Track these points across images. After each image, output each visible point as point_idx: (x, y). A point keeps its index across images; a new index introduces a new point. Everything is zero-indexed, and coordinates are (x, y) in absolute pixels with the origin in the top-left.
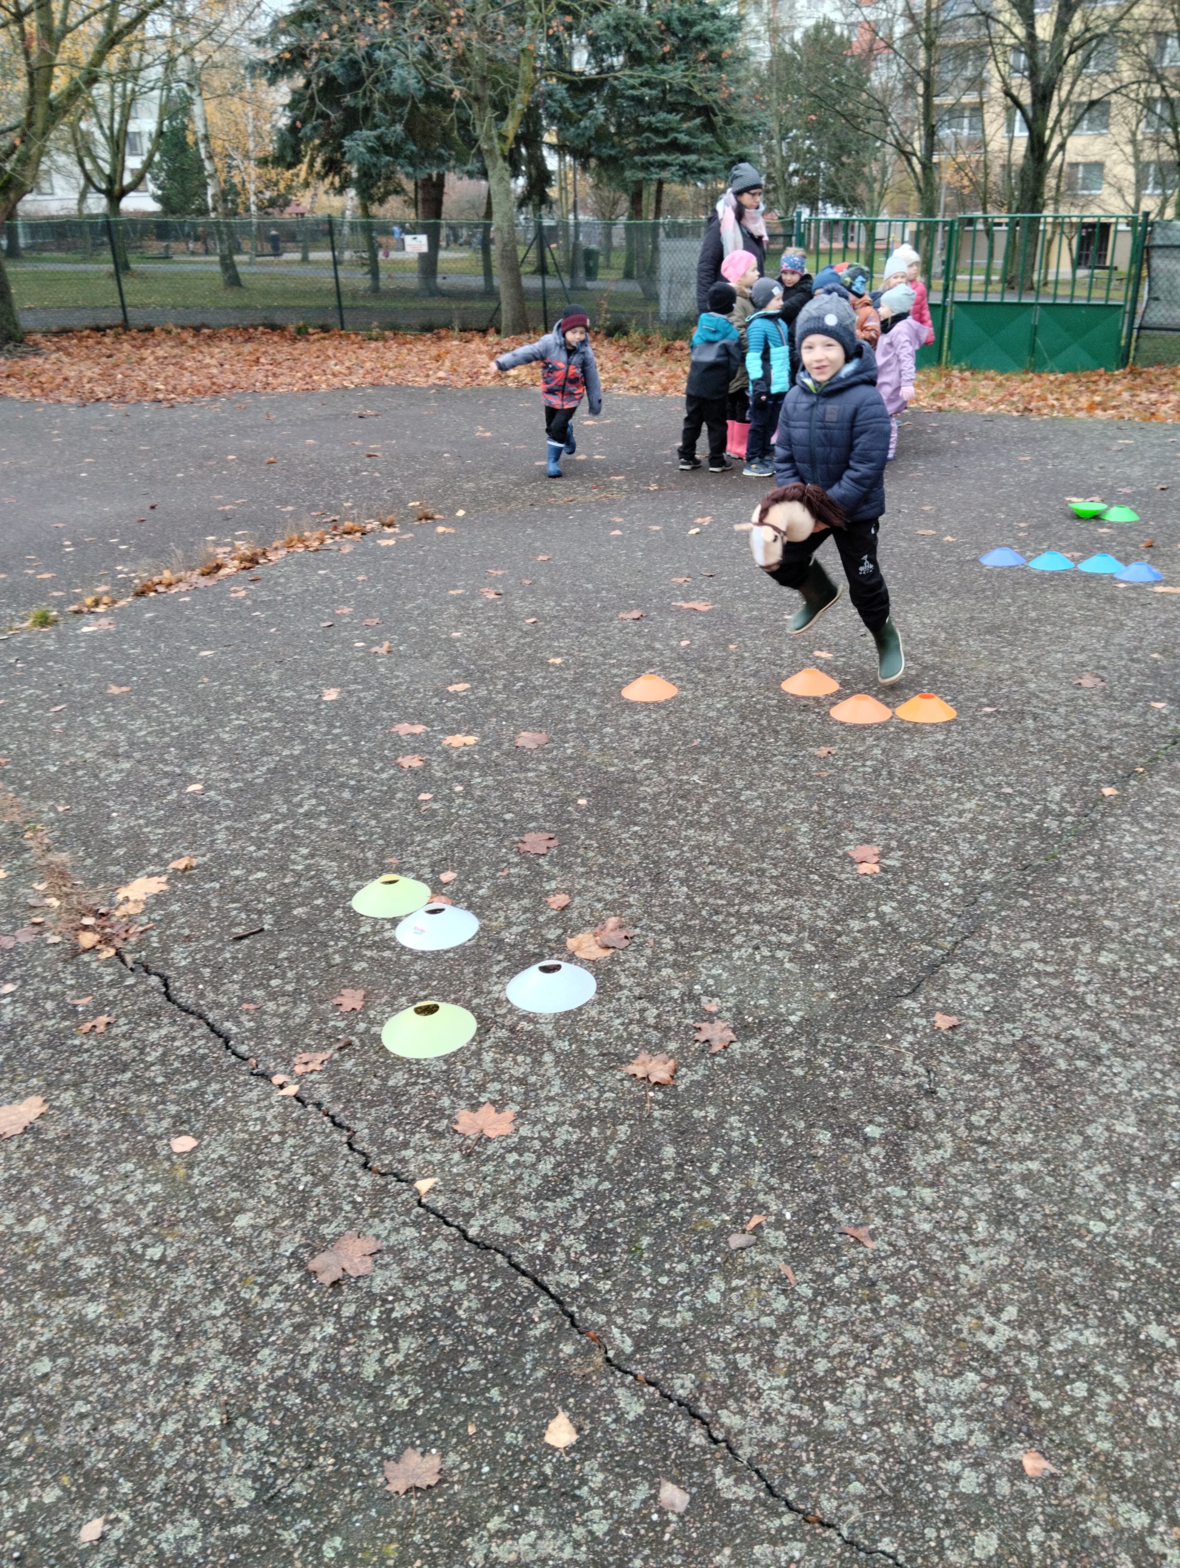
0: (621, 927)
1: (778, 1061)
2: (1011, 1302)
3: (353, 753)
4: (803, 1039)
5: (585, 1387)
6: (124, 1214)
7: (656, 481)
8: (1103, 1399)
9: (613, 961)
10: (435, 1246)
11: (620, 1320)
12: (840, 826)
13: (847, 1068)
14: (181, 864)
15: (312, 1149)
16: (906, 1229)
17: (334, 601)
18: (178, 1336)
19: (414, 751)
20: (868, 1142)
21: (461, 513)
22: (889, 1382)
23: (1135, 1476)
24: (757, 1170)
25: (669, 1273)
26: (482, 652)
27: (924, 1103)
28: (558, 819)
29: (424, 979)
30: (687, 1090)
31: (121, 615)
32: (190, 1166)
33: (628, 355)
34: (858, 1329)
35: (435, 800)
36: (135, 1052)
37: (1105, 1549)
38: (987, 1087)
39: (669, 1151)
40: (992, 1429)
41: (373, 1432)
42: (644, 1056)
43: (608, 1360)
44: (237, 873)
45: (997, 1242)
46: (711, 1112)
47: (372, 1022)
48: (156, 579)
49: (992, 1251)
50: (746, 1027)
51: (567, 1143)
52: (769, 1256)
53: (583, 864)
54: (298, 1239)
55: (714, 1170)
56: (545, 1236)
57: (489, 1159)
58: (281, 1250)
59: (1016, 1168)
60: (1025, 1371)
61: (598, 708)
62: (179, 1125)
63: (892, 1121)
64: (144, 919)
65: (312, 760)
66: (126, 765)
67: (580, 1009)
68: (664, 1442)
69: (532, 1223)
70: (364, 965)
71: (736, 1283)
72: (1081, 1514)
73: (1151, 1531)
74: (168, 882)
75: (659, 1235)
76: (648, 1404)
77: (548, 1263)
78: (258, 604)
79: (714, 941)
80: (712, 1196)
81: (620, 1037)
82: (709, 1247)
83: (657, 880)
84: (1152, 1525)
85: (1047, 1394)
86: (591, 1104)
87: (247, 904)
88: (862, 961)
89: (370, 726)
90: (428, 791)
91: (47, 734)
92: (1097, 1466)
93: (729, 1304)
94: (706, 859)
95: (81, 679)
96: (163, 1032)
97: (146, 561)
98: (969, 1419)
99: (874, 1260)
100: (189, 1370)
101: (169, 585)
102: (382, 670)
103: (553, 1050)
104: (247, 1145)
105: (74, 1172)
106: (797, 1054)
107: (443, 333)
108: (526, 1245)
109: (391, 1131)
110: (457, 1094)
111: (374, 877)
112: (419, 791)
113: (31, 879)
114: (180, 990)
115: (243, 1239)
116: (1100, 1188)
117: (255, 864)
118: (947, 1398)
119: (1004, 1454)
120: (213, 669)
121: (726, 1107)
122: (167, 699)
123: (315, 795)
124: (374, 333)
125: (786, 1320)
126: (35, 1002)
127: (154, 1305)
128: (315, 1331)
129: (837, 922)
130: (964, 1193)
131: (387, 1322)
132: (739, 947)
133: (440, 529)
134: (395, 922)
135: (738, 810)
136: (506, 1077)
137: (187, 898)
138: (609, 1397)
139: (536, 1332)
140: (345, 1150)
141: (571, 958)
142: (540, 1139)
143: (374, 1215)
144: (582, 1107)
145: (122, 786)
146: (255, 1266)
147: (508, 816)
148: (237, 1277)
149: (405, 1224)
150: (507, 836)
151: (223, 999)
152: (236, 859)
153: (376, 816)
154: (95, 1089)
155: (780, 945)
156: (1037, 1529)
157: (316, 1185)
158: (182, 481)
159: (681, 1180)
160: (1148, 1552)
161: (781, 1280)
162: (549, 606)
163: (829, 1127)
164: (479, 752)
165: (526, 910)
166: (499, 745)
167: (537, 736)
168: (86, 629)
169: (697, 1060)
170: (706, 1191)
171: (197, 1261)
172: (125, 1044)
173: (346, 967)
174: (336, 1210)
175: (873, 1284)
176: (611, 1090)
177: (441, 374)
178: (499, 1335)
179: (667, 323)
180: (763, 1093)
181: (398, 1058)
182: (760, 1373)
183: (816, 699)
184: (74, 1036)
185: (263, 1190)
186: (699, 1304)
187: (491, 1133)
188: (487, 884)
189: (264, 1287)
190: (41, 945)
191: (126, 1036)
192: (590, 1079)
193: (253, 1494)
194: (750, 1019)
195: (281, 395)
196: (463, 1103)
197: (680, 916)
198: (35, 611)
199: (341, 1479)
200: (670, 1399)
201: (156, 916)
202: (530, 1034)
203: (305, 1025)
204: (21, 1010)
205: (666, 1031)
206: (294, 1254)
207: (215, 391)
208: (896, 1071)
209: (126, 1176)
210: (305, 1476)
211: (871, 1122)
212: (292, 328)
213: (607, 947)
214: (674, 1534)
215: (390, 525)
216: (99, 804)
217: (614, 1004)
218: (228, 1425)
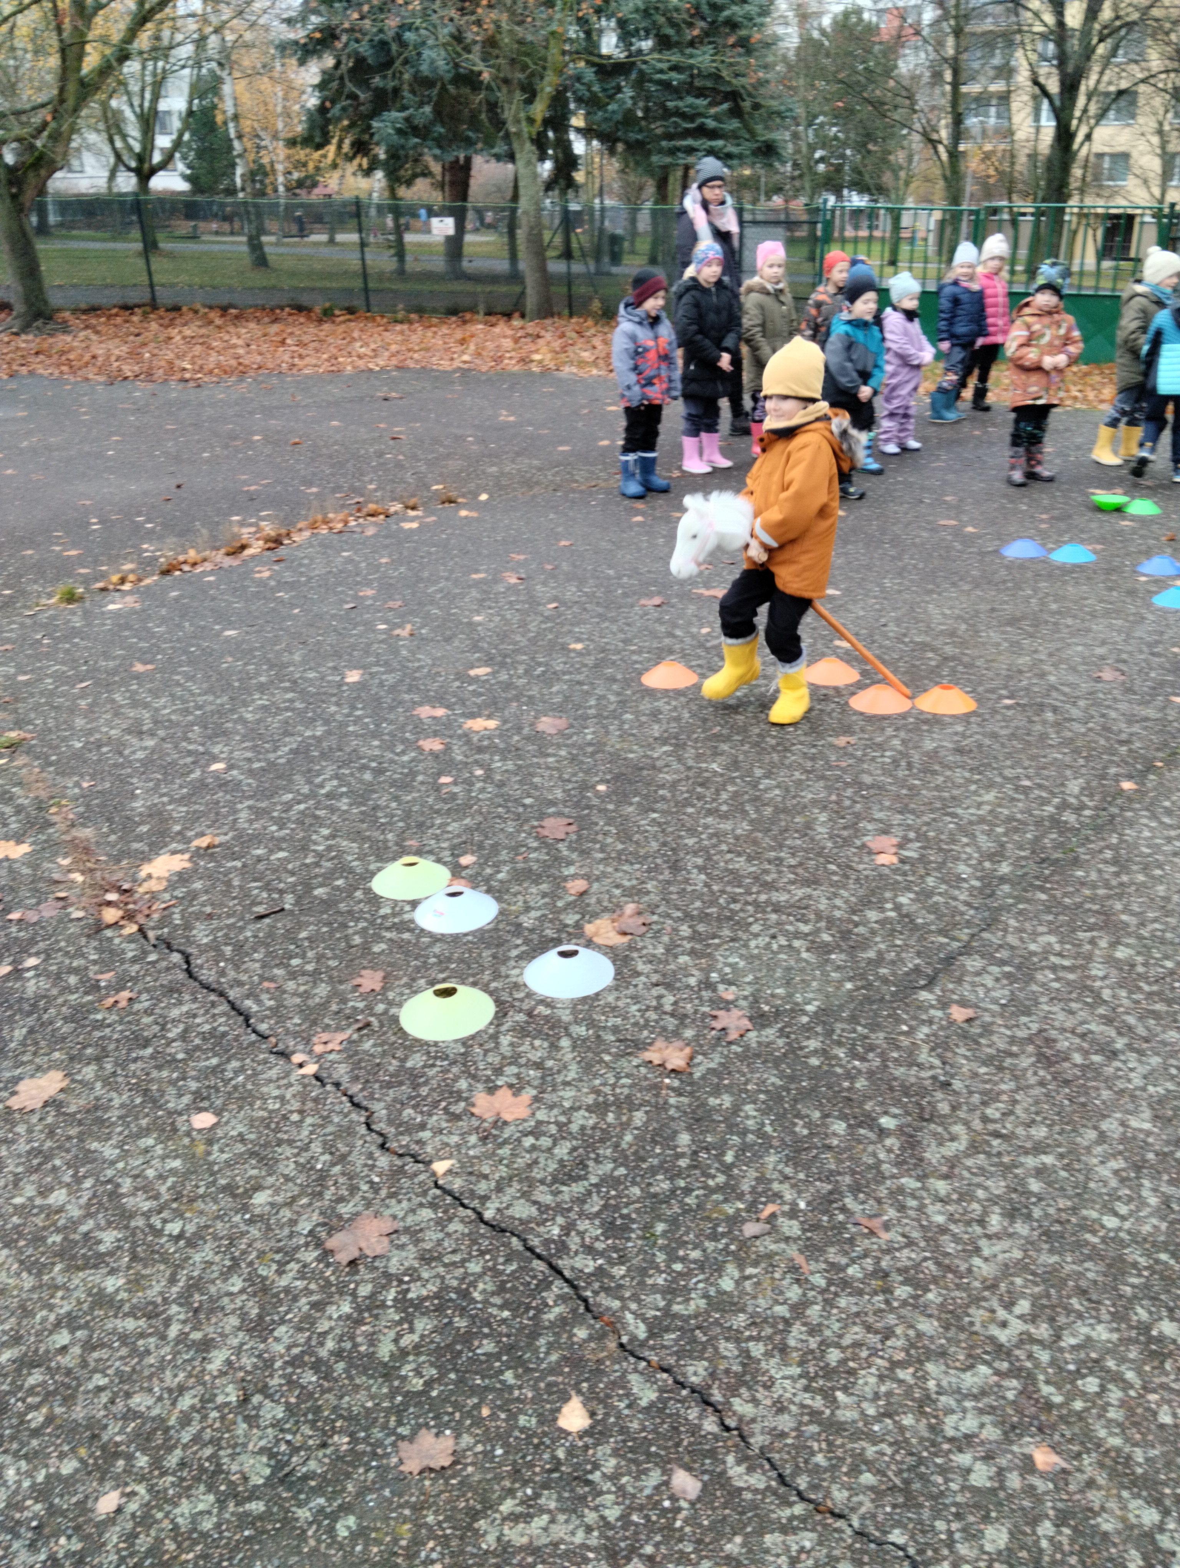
0: (639, 913)
1: (794, 1051)
2: (1023, 1295)
3: (375, 735)
4: (819, 1029)
5: (598, 1372)
6: (145, 1189)
8: (1115, 1394)
9: (631, 947)
10: (452, 1227)
11: (634, 1306)
12: (858, 816)
13: (863, 1059)
14: (204, 842)
15: (330, 1129)
16: (918, 1220)
17: (357, 583)
18: (196, 1311)
19: (435, 734)
20: (883, 1133)
21: (484, 497)
22: (901, 1374)
23: (1146, 1473)
24: (771, 1159)
25: (683, 1260)
26: (504, 637)
27: (939, 1095)
28: (577, 805)
29: (443, 962)
30: (703, 1077)
31: (147, 594)
32: (210, 1142)
34: (870, 1319)
35: (455, 783)
36: (156, 1028)
37: (1115, 1545)
38: (1002, 1080)
39: (684, 1139)
40: (1003, 1423)
41: (388, 1411)
42: (660, 1043)
43: (622, 1346)
44: (259, 852)
45: (1010, 1235)
46: (727, 1101)
47: (391, 1003)
48: (181, 558)
49: (1005, 1244)
50: (763, 1015)
51: (583, 1128)
52: (783, 1245)
53: (602, 850)
54: (316, 1217)
55: (729, 1158)
56: (560, 1220)
57: (506, 1142)
58: (298, 1228)
59: (1030, 1161)
60: (1037, 1364)
61: (618, 694)
62: (200, 1102)
63: (908, 1113)
64: (167, 896)
65: (333, 741)
66: (150, 743)
67: (597, 994)
68: (676, 1429)
69: (548, 1207)
70: (383, 946)
71: (750, 1271)
72: (1091, 1510)
73: (1161, 1528)
74: (190, 860)
75: (674, 1222)
76: (661, 1390)
77: (563, 1248)
78: (282, 585)
79: (734, 930)
80: (726, 1184)
81: (636, 1024)
82: (723, 1235)
83: (675, 867)
84: (1162, 1522)
85: (1059, 1388)
86: (607, 1090)
87: (268, 883)
88: (879, 952)
89: (392, 708)
90: (449, 774)
91: (73, 710)
92: (1108, 1462)
93: (743, 1293)
94: (724, 847)
95: (106, 656)
96: (185, 1008)
97: (171, 540)
98: (981, 1412)
99: (888, 1251)
100: (206, 1346)
101: (194, 564)
102: (404, 652)
103: (569, 1035)
104: (266, 1123)
105: (95, 1145)
106: (813, 1044)
107: (468, 316)
108: (542, 1229)
109: (408, 1112)
110: (474, 1077)
111: (394, 859)
112: (440, 774)
113: (56, 854)
114: (201, 967)
115: (261, 1216)
116: (1114, 1183)
117: (277, 844)
118: (958, 1391)
119: (1015, 1448)
120: (237, 649)
121: (741, 1095)
122: (190, 678)
123: (337, 776)
124: (399, 316)
125: (799, 1309)
126: (58, 977)
127: (173, 1280)
128: (332, 1310)
129: (854, 913)
130: (979, 1185)
131: (402, 1302)
132: (756, 936)
133: (464, 513)
134: (414, 904)
135: (757, 799)
136: (523, 1061)
137: (208, 875)
138: (622, 1382)
139: (550, 1316)
140: (363, 1130)
141: (589, 944)
142: (557, 1123)
143: (391, 1195)
144: (598, 1092)
145: (147, 763)
146: (273, 1243)
147: (528, 801)
148: (254, 1254)
149: (421, 1205)
150: (527, 821)
151: (244, 978)
152: (257, 839)
153: (396, 798)
154: (116, 1064)
155: (797, 935)
156: (1047, 1524)
157: (333, 1164)
158: (208, 461)
159: (695, 1167)
160: (1159, 1550)
161: (794, 1269)
162: (571, 592)
163: (843, 1117)
164: (500, 736)
165: (544, 895)
166: (519, 729)
167: (558, 722)
168: (111, 607)
169: (713, 1047)
170: (721, 1179)
171: (216, 1238)
172: (146, 1020)
173: (366, 948)
174: (353, 1189)
175: (886, 1275)
176: (628, 1076)
177: (466, 358)
178: (514, 1317)
180: (780, 1083)
181: (417, 1040)
182: (773, 1361)
183: (836, 689)
184: (96, 1011)
185: (282, 1168)
186: (712, 1292)
187: (507, 1117)
188: (506, 868)
189: (282, 1264)
190: (65, 920)
191: (148, 1012)
192: (607, 1065)
193: (268, 1471)
194: (766, 1008)
195: (307, 376)
196: (480, 1086)
197: (698, 904)
198: (61, 588)
199: (355, 1458)
200: (683, 1386)
201: (179, 893)
202: (547, 1019)
203: (325, 1005)
204: (44, 984)
205: (683, 1018)
206: (311, 1232)
207: (242, 371)
208: (912, 1062)
209: (146, 1151)
210: (320, 1454)
211: (886, 1113)
212: (318, 310)
213: (625, 934)
214: (686, 1521)
215: (413, 508)
216: (123, 781)
217: (631, 991)
218: (245, 1400)
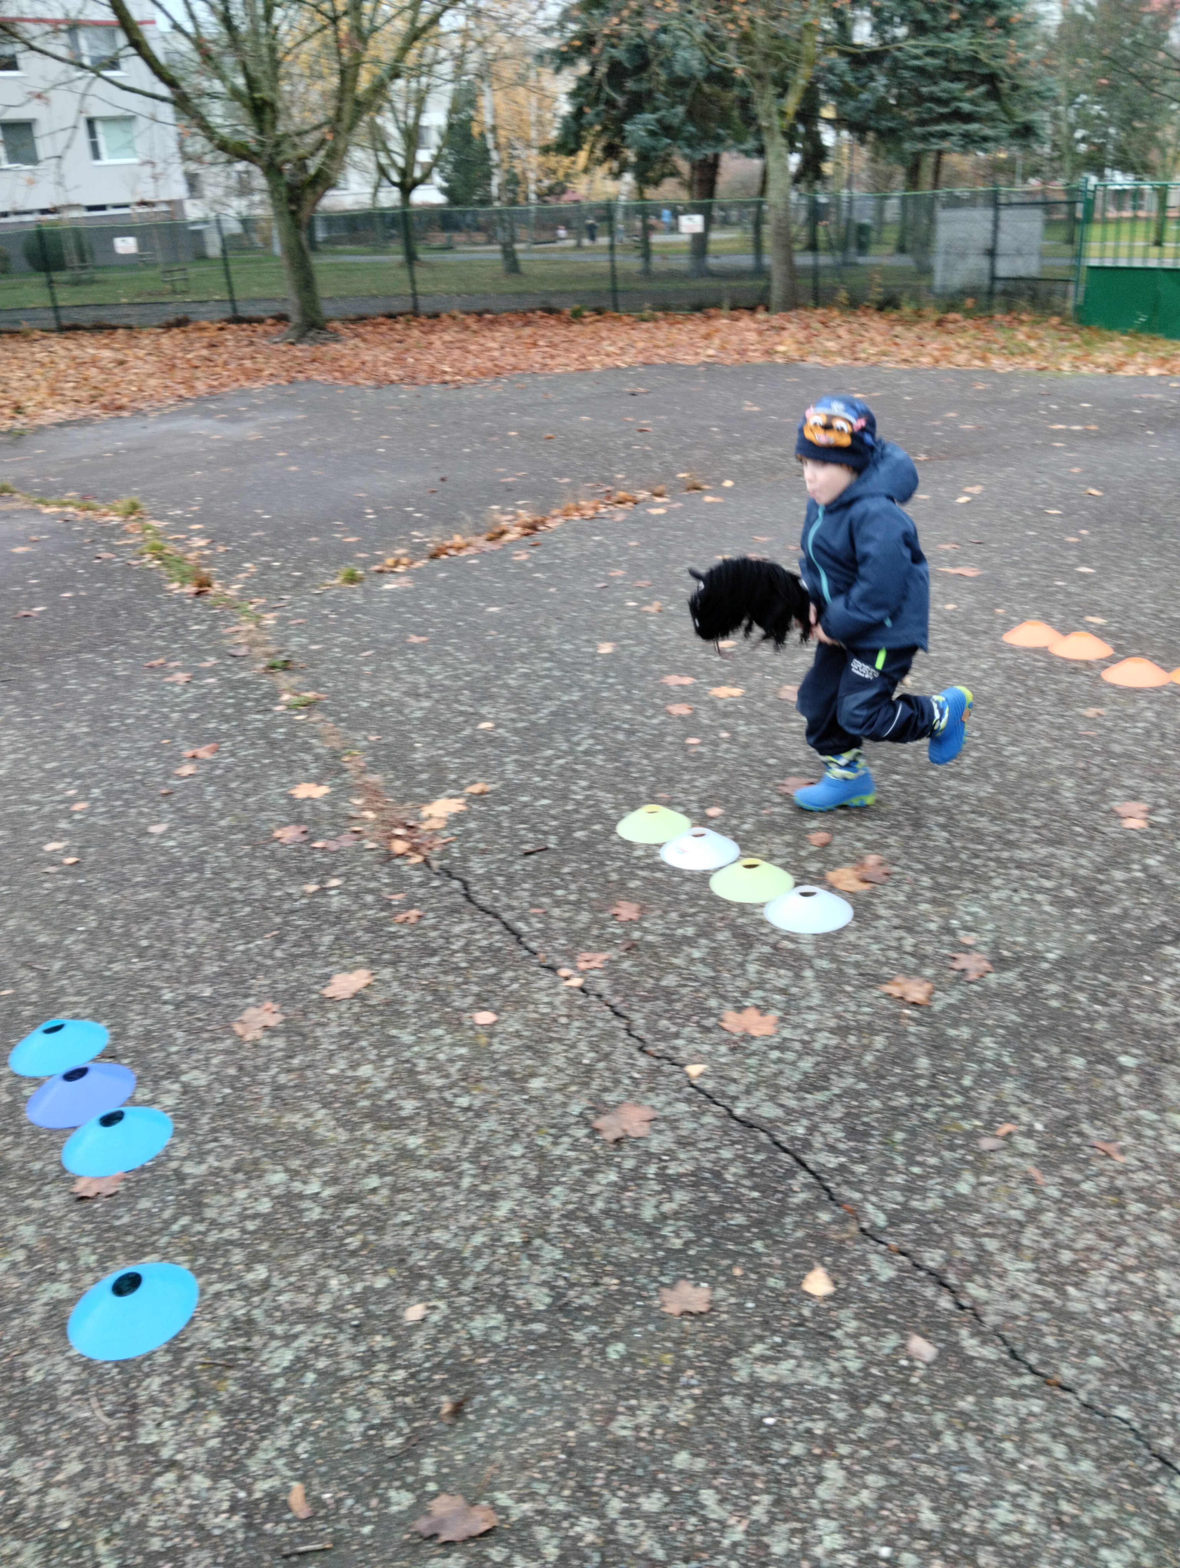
0: (881, 864)
1: (1033, 993)
3: (628, 700)
5: (840, 1250)
6: (437, 1069)
7: (927, 452)
9: (873, 895)
10: (705, 1120)
11: (873, 1199)
12: (1106, 783)
13: (1104, 1004)
14: (476, 789)
15: (594, 1032)
16: (1154, 1148)
17: (608, 565)
18: (484, 1169)
19: (683, 700)
20: (1122, 1070)
21: (728, 483)
22: (1132, 1277)
24: (1009, 1086)
25: (921, 1164)
29: (693, 899)
30: (943, 1011)
31: (417, 575)
32: (491, 1035)
33: (899, 329)
34: (1103, 1229)
35: (701, 744)
36: (441, 941)
39: (923, 1063)
41: (651, 1263)
42: (900, 979)
43: (863, 1230)
44: (525, 799)
46: (965, 1032)
47: (646, 932)
48: (448, 543)
50: (1002, 960)
51: (826, 1047)
52: (1018, 1160)
54: (585, 1103)
55: (967, 1081)
56: (805, 1122)
57: (754, 1053)
58: (569, 1110)
62: (481, 1002)
63: (1148, 1054)
64: (445, 833)
65: (589, 705)
66: (426, 704)
67: (837, 932)
68: (913, 1303)
69: (793, 1110)
70: (638, 883)
71: (986, 1179)
74: (465, 803)
75: (912, 1132)
76: (900, 1270)
77: (807, 1145)
78: (539, 567)
79: (975, 883)
80: (965, 1105)
81: (877, 961)
82: (961, 1147)
83: (917, 824)
86: (848, 1016)
87: (534, 826)
88: (1125, 910)
89: (642, 677)
90: (696, 736)
91: (359, 675)
93: (979, 1197)
95: (385, 629)
96: (465, 926)
97: (438, 528)
99: (1123, 1172)
100: (493, 1197)
101: (459, 549)
102: (653, 627)
103: (812, 967)
104: (538, 1023)
105: (394, 1032)
107: (712, 312)
108: (788, 1128)
109: (664, 1023)
110: (723, 997)
112: (687, 736)
113: (350, 795)
114: (478, 893)
115: (537, 1097)
117: (540, 793)
120: (498, 623)
122: (459, 649)
123: (592, 736)
124: (647, 313)
125: (1033, 1215)
126: (357, 895)
127: (464, 1143)
128: (600, 1177)
129: (1099, 871)
131: (662, 1177)
132: (997, 888)
133: (709, 499)
134: (660, 847)
135: (1001, 764)
136: (769, 986)
137: (481, 817)
138: (863, 1260)
139: (796, 1200)
140: (623, 1034)
141: (832, 889)
142: (801, 1041)
143: (651, 1090)
144: (839, 1017)
145: (424, 721)
146: (548, 1120)
147: (772, 761)
148: (532, 1128)
149: (678, 1100)
150: (770, 779)
151: (515, 903)
152: (523, 787)
153: (647, 756)
154: (410, 968)
155: (1040, 890)
157: (599, 1061)
158: (468, 456)
159: (934, 1087)
161: (1028, 1180)
163: (1082, 1054)
164: (744, 703)
165: (788, 845)
166: (763, 697)
168: (388, 587)
169: (953, 985)
170: (959, 1099)
171: (499, 1112)
172: (434, 934)
173: (622, 884)
174: (617, 1082)
175: (1121, 1192)
176: (870, 1005)
177: (711, 352)
178: (763, 1197)
179: (941, 296)
180: (1018, 1020)
181: (670, 963)
182: (1007, 1256)
183: (1088, 664)
184: (390, 924)
185: (553, 1061)
186: (949, 1193)
187: (754, 1032)
188: (750, 820)
189: (556, 1137)
190: (360, 850)
191: (434, 928)
192: (849, 995)
193: (548, 1300)
194: (1006, 953)
195: (559, 376)
196: (729, 1005)
197: (939, 858)
198: (344, 570)
199: (624, 1297)
200: (919, 1267)
201: (456, 831)
202: (791, 952)
203: (587, 929)
204: (346, 901)
205: (922, 959)
206: (581, 1115)
207: (497, 373)
208: (1155, 1009)
209: (438, 1039)
210: (593, 1290)
211: (1126, 1053)
212: (568, 311)
213: (865, 881)
214: (923, 1379)
215: (660, 495)
216: (404, 735)
217: (872, 932)
218: (527, 1243)
